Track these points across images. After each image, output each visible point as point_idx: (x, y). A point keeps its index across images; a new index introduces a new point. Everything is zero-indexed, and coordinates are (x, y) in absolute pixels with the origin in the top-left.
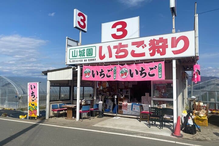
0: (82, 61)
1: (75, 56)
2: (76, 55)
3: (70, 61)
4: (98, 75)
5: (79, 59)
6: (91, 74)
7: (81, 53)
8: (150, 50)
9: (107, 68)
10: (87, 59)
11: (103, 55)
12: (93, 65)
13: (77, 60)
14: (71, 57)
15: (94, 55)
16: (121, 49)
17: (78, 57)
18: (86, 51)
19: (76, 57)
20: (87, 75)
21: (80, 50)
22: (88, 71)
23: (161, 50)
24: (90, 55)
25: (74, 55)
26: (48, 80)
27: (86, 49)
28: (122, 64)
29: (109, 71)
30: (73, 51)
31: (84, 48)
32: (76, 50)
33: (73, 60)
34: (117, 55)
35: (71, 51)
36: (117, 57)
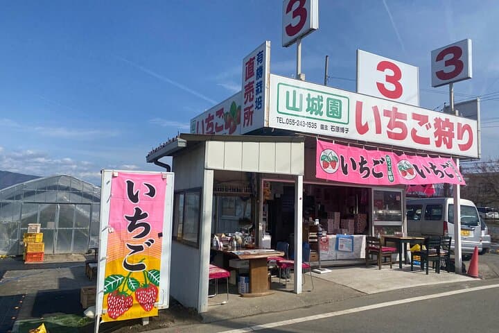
0: (314, 126)
1: (294, 109)
2: (297, 106)
3: (280, 119)
4: (354, 168)
5: (307, 120)
6: (338, 164)
7: (313, 104)
8: (436, 134)
9: (372, 155)
10: (329, 125)
11: (363, 124)
12: (342, 142)
13: (300, 119)
14: (283, 108)
15: (344, 119)
16: (397, 120)
17: (304, 113)
18: (324, 102)
19: (297, 110)
20: (330, 166)
21: (309, 95)
22: (330, 156)
23: (447, 138)
24: (335, 115)
25: (291, 105)
26: (209, 167)
27: (325, 97)
28: (399, 151)
29: (376, 163)
30: (288, 93)
31: (320, 94)
32: (299, 92)
33: (289, 117)
34: (390, 130)
35: (283, 89)
36: (390, 135)
